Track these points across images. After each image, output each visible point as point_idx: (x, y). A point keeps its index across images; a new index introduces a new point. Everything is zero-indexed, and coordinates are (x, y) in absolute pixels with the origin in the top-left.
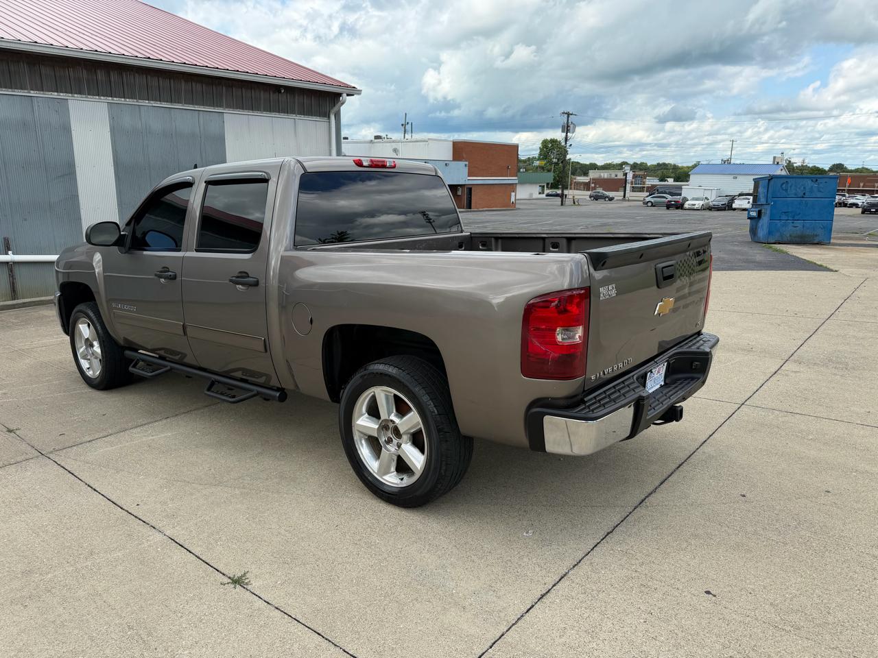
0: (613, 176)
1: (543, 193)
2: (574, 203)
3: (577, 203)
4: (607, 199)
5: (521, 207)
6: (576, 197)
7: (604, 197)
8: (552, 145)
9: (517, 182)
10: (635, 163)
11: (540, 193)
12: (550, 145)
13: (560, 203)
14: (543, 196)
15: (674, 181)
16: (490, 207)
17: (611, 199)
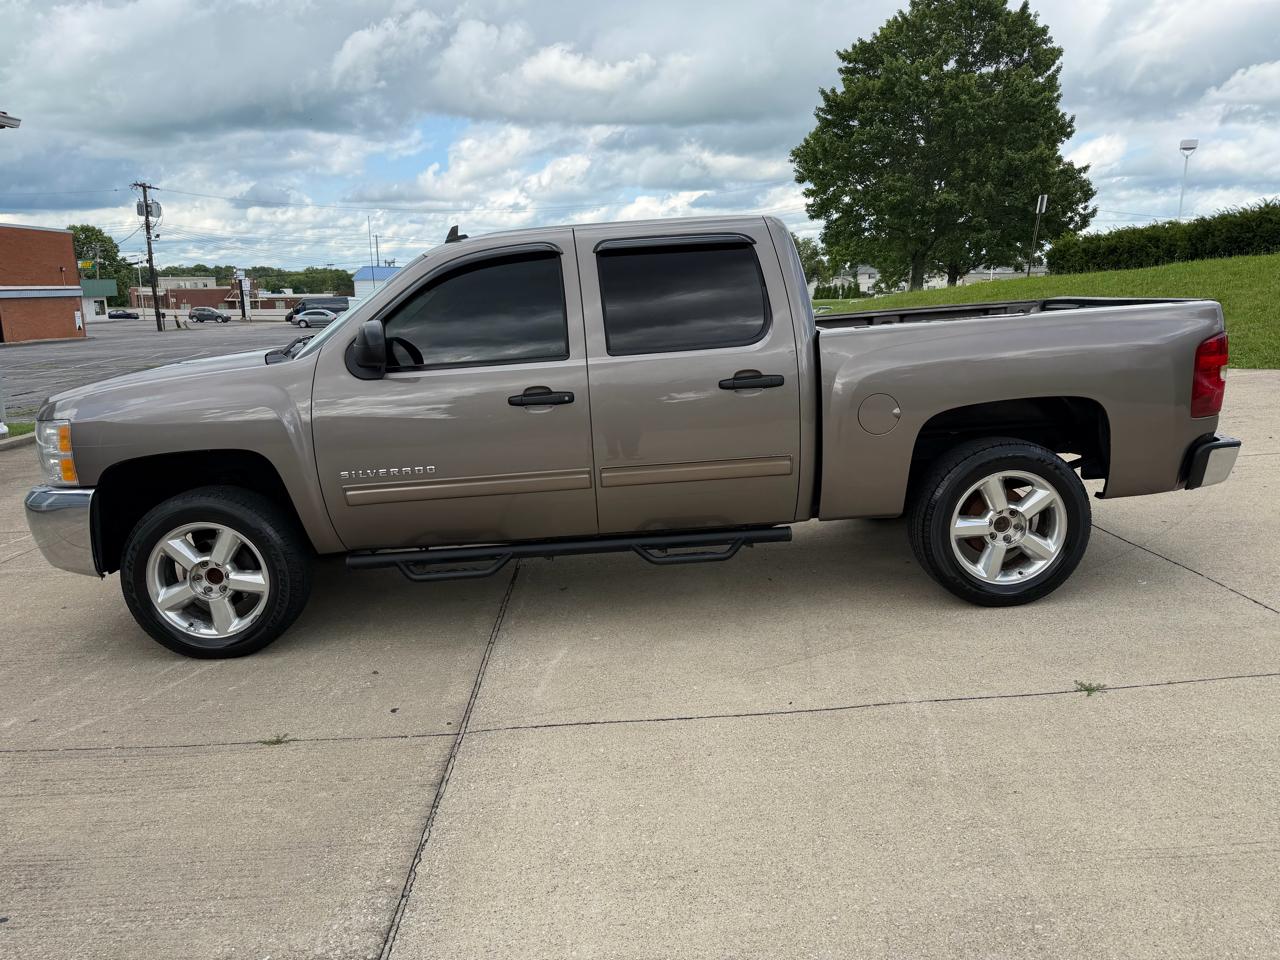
0: (200, 286)
1: (104, 313)
2: (179, 326)
3: (183, 327)
4: (220, 320)
5: (96, 336)
6: (179, 318)
7: (215, 318)
8: (87, 237)
9: (81, 293)
10: (216, 267)
11: (97, 314)
12: (82, 236)
13: (156, 327)
14: (105, 318)
15: (295, 292)
16: (39, 337)
17: (226, 320)
